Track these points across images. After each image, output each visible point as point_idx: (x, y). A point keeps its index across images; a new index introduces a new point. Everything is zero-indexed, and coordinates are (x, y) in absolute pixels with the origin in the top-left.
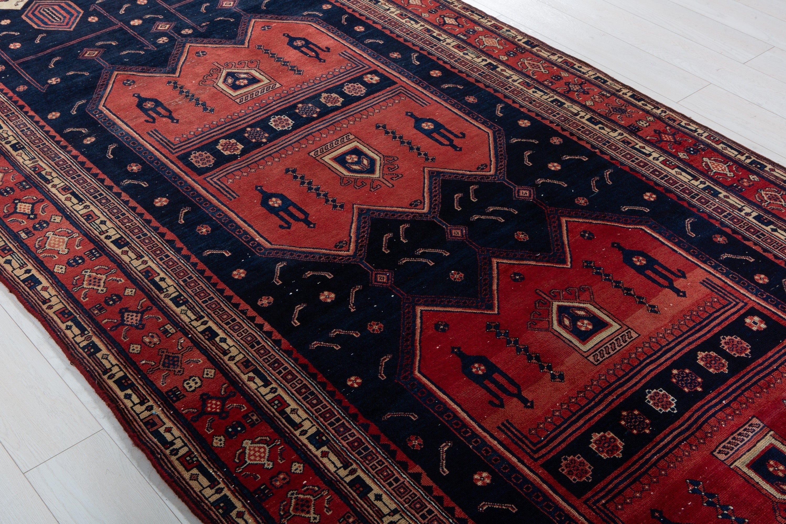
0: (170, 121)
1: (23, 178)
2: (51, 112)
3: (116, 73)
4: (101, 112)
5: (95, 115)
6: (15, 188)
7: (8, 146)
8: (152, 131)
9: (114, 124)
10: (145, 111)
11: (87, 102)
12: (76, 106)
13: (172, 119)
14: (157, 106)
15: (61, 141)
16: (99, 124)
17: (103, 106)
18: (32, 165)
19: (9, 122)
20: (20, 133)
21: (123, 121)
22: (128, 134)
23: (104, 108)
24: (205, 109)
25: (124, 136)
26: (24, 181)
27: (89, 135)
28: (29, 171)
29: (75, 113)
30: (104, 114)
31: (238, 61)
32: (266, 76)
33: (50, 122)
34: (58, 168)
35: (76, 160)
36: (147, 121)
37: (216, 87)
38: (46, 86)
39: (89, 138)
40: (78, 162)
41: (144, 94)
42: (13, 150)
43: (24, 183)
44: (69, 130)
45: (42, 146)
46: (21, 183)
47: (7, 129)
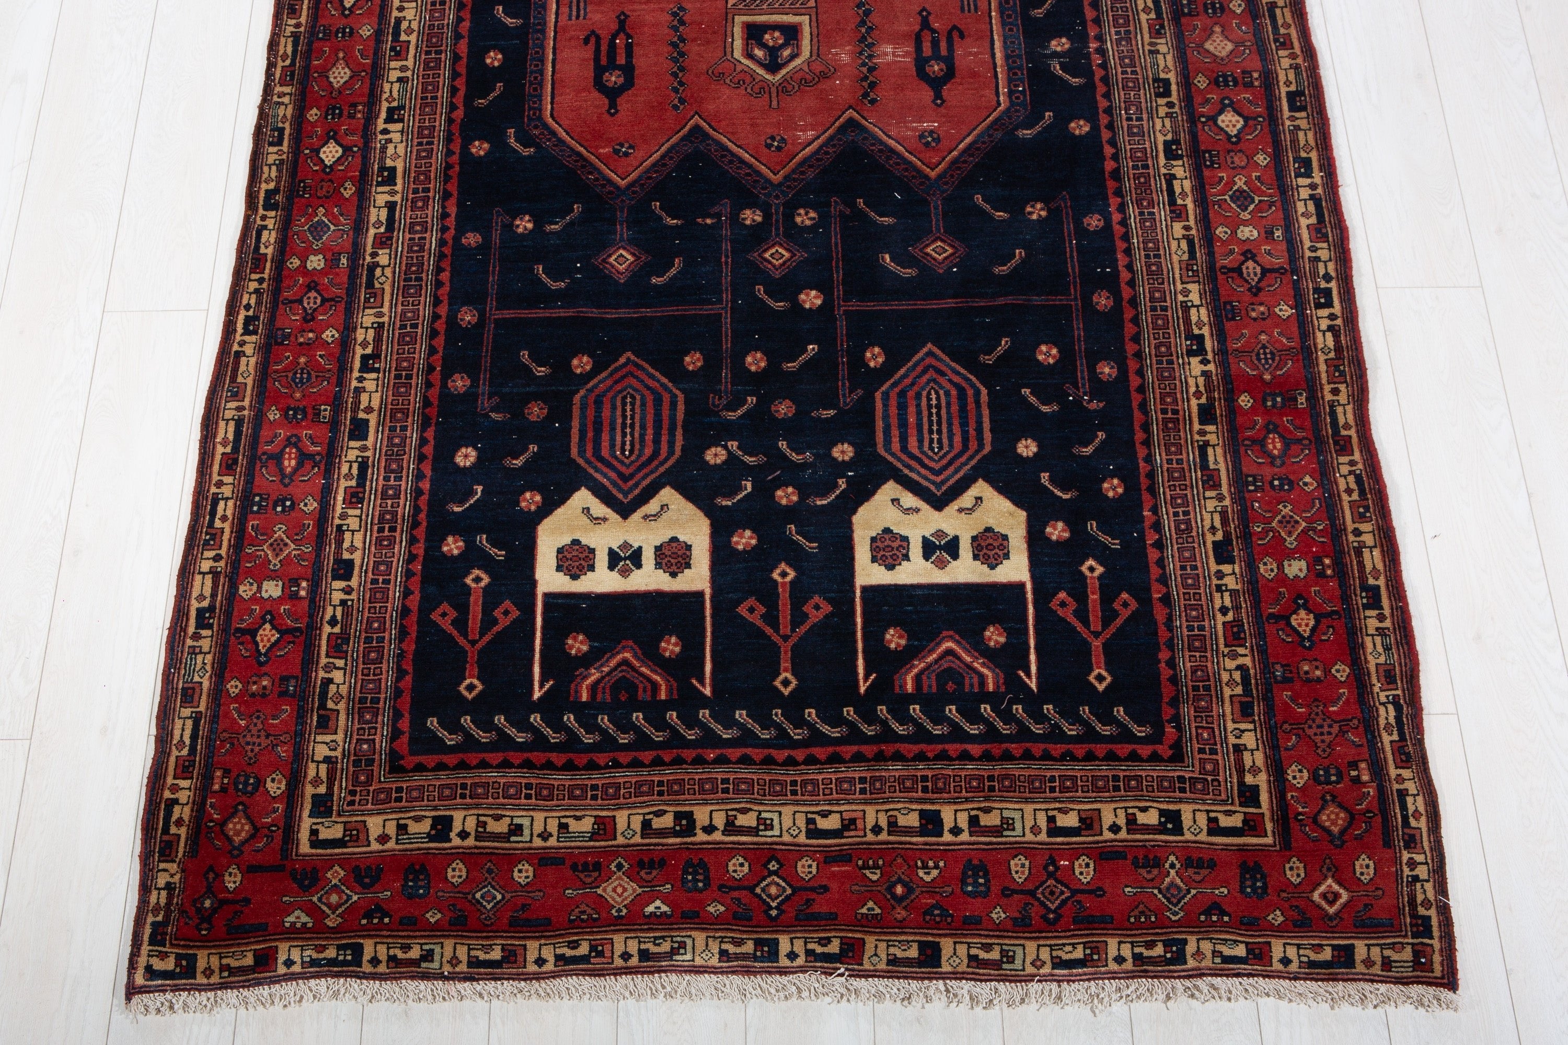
0: (931, 18)
1: (1183, 20)
2: (1080, 136)
3: (933, 174)
4: (1011, 93)
5: (1024, 92)
6: (1201, 8)
7: (1174, 98)
8: (969, 11)
9: (1007, 57)
10: (949, 62)
11: (1017, 130)
12: (1038, 128)
13: (925, 24)
14: (927, 60)
15: (1099, 65)
16: (1028, 68)
17: (999, 104)
18: (1159, 41)
19: (1149, 150)
20: (1145, 116)
21: (993, 55)
22: (1003, 24)
23: (1001, 98)
24: (867, 13)
25: (1010, 24)
26: (1184, 15)
27: (1055, 55)
28: (1169, 30)
29: (1047, 114)
30: (1009, 87)
31: (737, 92)
32: (729, 29)
33: (1093, 119)
34: (1130, 14)
35: (1098, 16)
36: (962, 36)
37: (815, 52)
38: (1053, 205)
39: (1059, 49)
40: (1098, 10)
41: (927, 94)
42: (1170, 84)
43: (1186, 10)
44: (1075, 81)
45: (1129, 70)
46: (1190, 14)
47: (1158, 134)
